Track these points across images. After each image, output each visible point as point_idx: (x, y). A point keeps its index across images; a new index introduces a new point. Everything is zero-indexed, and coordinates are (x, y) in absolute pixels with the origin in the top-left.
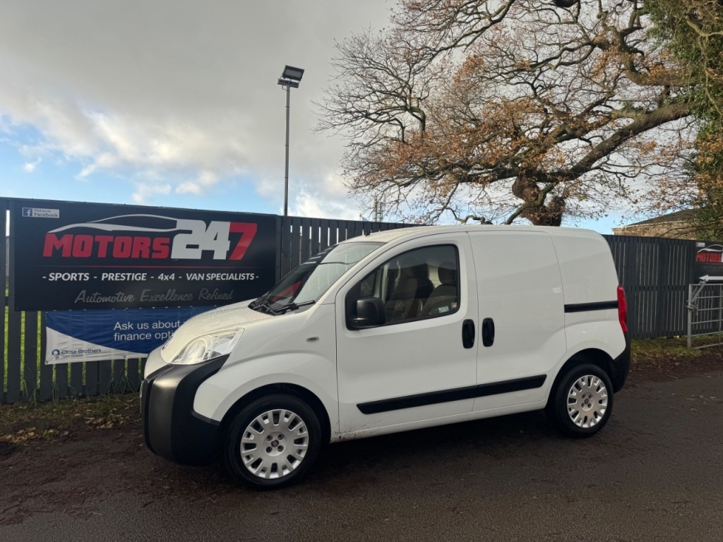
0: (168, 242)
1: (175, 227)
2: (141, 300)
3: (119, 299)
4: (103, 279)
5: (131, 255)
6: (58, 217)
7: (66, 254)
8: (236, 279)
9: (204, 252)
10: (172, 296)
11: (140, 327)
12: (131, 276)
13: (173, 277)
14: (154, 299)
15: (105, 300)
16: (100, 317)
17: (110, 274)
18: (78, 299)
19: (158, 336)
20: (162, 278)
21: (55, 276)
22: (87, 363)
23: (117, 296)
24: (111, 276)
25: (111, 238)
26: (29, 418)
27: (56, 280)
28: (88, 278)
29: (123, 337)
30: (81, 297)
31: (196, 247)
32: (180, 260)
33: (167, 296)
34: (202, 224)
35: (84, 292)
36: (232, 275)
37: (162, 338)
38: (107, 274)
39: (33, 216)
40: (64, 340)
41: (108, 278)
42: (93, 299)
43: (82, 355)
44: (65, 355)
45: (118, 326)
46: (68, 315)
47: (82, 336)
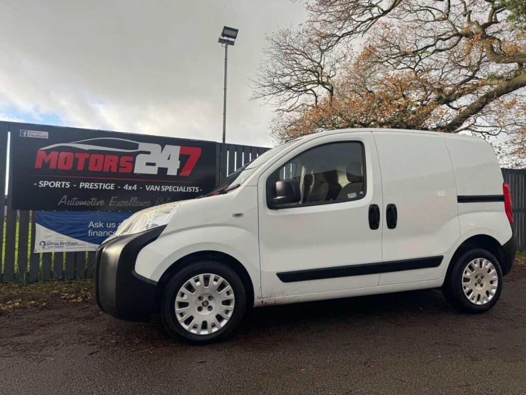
0: (132, 160)
1: (137, 149)
2: (110, 205)
3: (93, 203)
4: (80, 187)
5: (103, 170)
6: (47, 138)
7: (52, 166)
8: (185, 191)
9: (160, 169)
10: (134, 202)
11: (109, 226)
12: (102, 186)
13: (135, 187)
14: (120, 204)
15: (81, 203)
16: (78, 217)
17: (86, 183)
18: (61, 202)
20: (127, 188)
21: (43, 183)
22: (67, 253)
23: (91, 201)
24: (87, 185)
25: (87, 156)
26: (18, 292)
27: (44, 186)
28: (69, 186)
29: (95, 234)
30: (63, 200)
31: (154, 164)
32: (141, 174)
33: (130, 203)
34: (158, 147)
35: (65, 197)
36: (181, 187)
38: (84, 184)
39: (28, 136)
40: (50, 234)
41: (84, 186)
42: (72, 203)
43: (63, 247)
44: (50, 246)
45: (91, 224)
46: (53, 215)
47: (63, 231)
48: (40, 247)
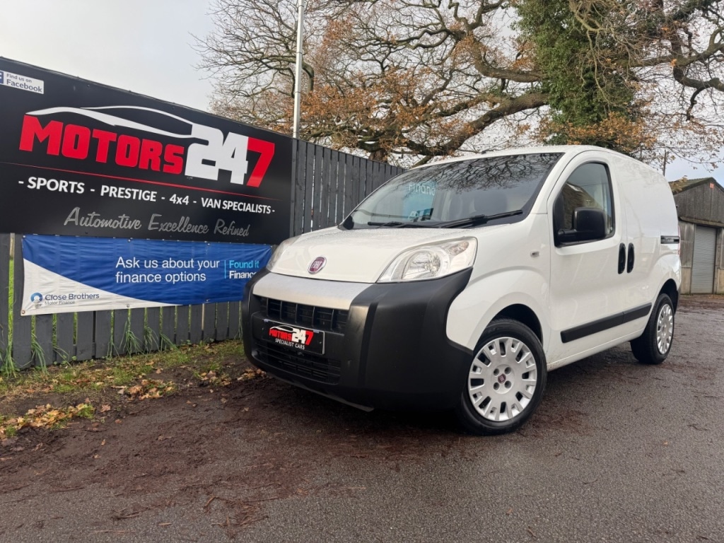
0: (182, 153)
1: (190, 133)
2: (150, 228)
3: (122, 225)
4: (102, 194)
5: (138, 165)
6: (42, 92)
7: (52, 150)
8: (253, 211)
9: (221, 173)
10: (185, 226)
11: (148, 265)
12: (138, 193)
13: (186, 200)
14: (164, 227)
15: (105, 224)
16: (97, 250)
17: (112, 188)
18: (69, 219)
19: (169, 278)
20: (174, 201)
21: (36, 181)
22: (80, 313)
23: (119, 220)
24: (112, 191)
25: (113, 137)
27: (38, 188)
28: (83, 190)
29: (127, 278)
30: (73, 217)
31: (212, 163)
32: (195, 178)
33: (180, 226)
34: (219, 134)
35: (77, 210)
36: (249, 205)
37: (174, 280)
38: (107, 187)
39: (5, 84)
40: (50, 280)
41: (108, 193)
42: (89, 221)
43: (73, 303)
44: (50, 301)
45: (121, 262)
46: (56, 244)
47: (73, 274)
48: (33, 303)
